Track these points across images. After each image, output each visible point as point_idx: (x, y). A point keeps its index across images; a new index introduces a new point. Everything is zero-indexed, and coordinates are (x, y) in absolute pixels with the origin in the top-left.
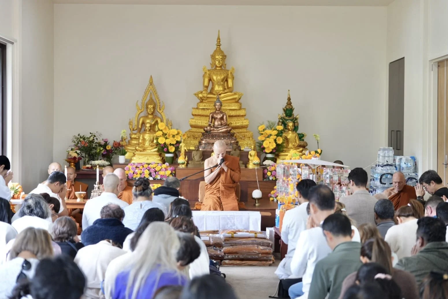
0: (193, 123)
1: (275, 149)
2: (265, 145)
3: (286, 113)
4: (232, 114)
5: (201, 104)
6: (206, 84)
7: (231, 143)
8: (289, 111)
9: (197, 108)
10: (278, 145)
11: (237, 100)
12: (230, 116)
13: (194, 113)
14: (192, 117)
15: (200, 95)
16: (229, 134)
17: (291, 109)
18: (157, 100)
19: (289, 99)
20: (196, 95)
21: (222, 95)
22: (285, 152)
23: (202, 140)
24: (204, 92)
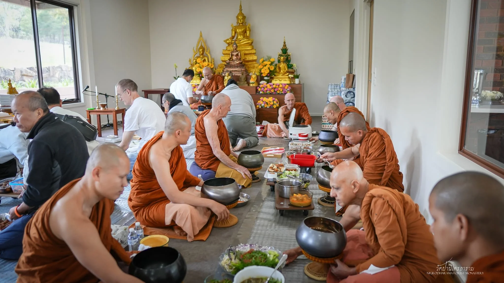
0: (223, 59)
1: (269, 73)
2: (262, 71)
3: (283, 52)
4: (246, 53)
5: (228, 47)
6: (233, 35)
7: (241, 71)
8: (285, 51)
9: (226, 50)
10: (270, 71)
11: (250, 44)
12: (245, 54)
13: (223, 53)
14: (223, 55)
15: (228, 42)
16: (242, 65)
17: (286, 49)
18: (205, 46)
19: (285, 43)
20: (225, 41)
21: (241, 41)
22: (278, 75)
23: (224, 69)
24: (230, 39)
